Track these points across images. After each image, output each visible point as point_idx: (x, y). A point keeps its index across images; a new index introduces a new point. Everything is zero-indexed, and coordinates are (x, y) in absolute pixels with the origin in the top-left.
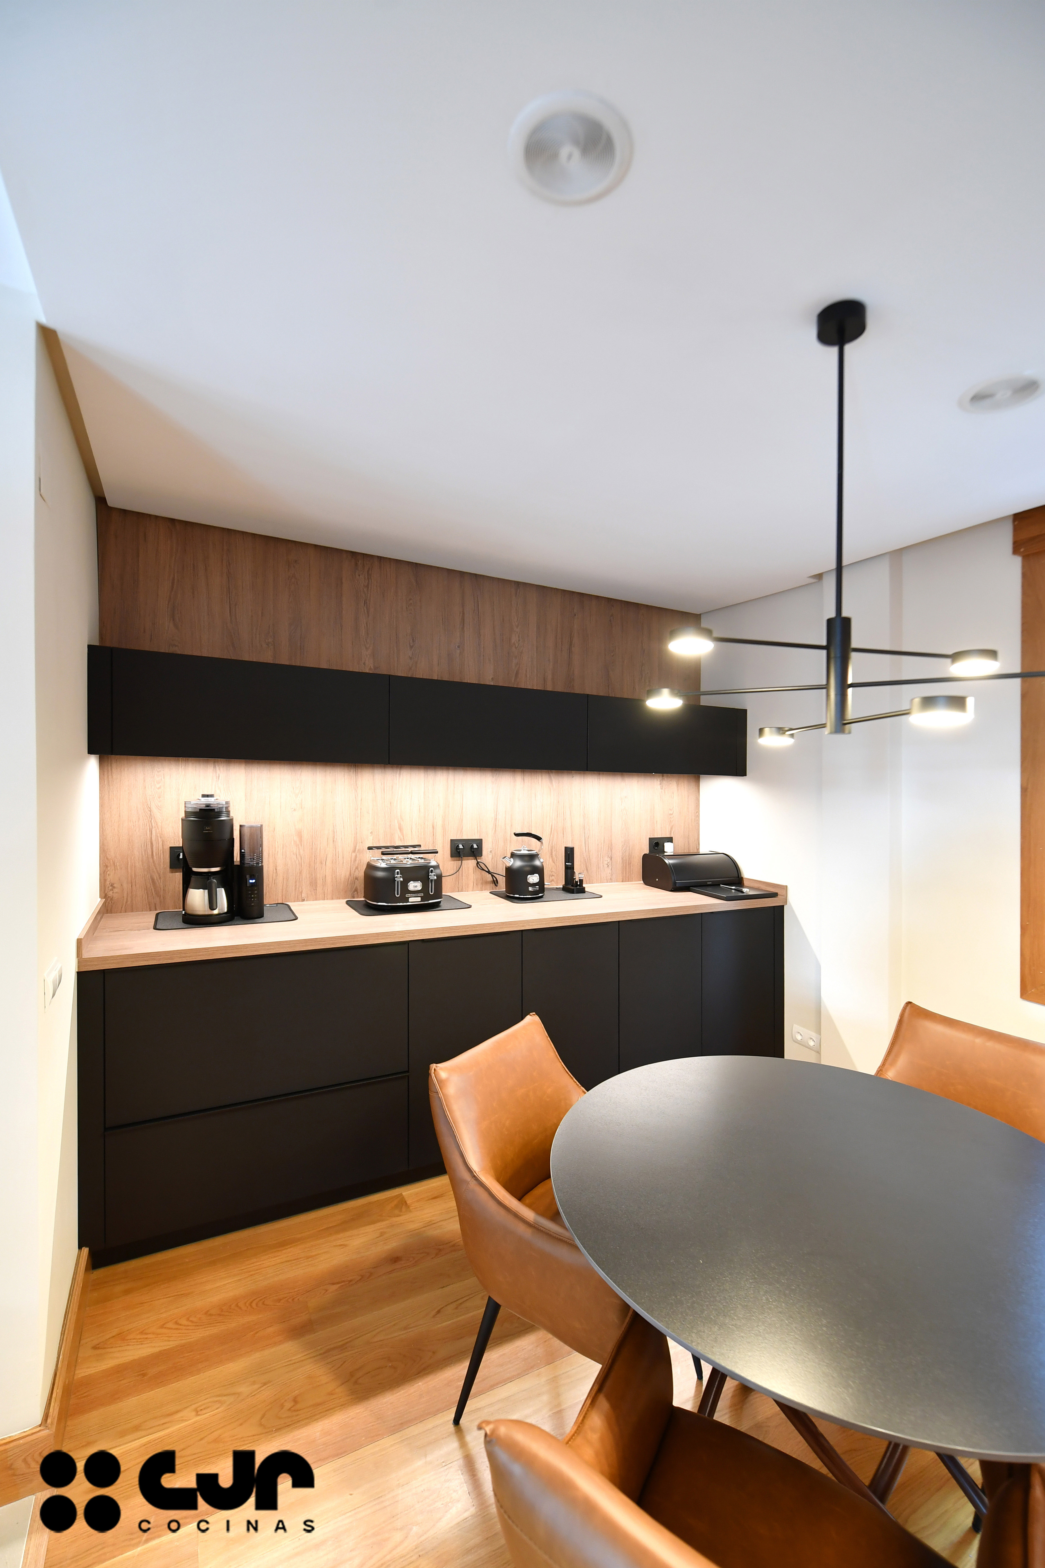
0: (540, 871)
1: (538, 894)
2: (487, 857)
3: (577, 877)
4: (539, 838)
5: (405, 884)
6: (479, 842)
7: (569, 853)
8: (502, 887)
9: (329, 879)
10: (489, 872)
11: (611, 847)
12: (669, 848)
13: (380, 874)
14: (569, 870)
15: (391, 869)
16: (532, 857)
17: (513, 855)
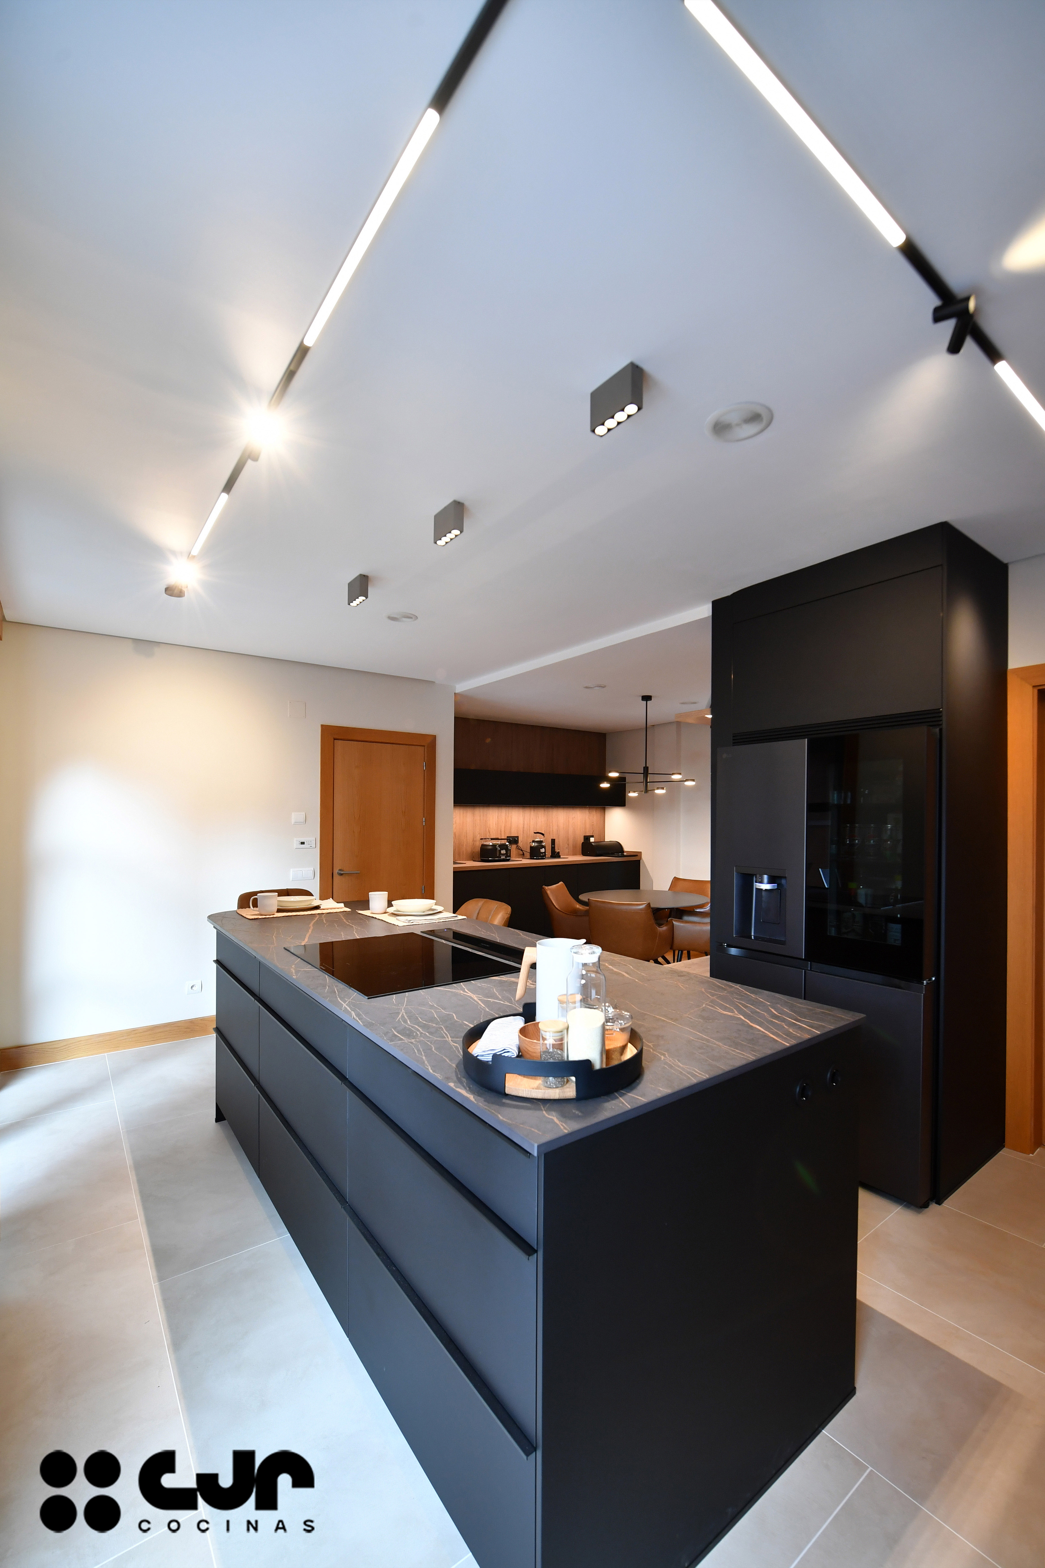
0: (544, 847)
1: (543, 856)
2: (520, 844)
3: (557, 850)
4: (543, 834)
5: (500, 851)
6: (518, 837)
7: (553, 841)
8: (528, 855)
9: (464, 853)
10: (522, 850)
11: (568, 840)
12: (592, 840)
13: (490, 847)
14: (553, 848)
15: (494, 846)
16: (541, 842)
17: (533, 841)
